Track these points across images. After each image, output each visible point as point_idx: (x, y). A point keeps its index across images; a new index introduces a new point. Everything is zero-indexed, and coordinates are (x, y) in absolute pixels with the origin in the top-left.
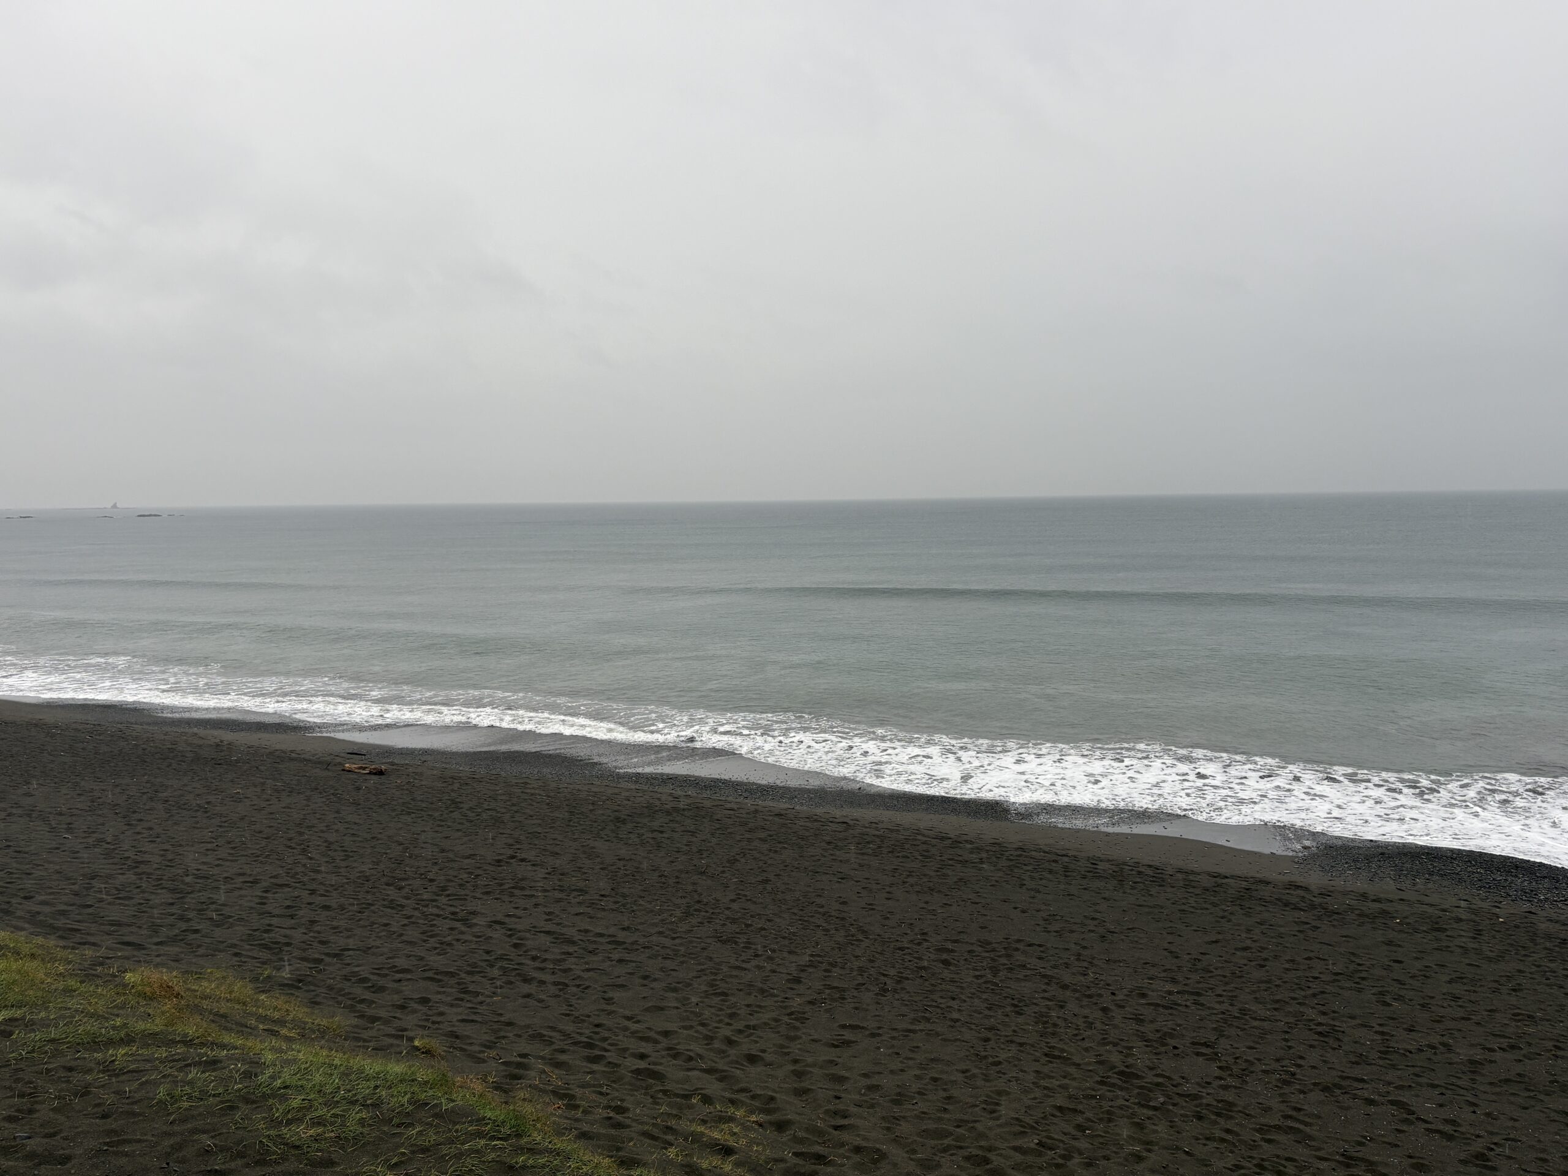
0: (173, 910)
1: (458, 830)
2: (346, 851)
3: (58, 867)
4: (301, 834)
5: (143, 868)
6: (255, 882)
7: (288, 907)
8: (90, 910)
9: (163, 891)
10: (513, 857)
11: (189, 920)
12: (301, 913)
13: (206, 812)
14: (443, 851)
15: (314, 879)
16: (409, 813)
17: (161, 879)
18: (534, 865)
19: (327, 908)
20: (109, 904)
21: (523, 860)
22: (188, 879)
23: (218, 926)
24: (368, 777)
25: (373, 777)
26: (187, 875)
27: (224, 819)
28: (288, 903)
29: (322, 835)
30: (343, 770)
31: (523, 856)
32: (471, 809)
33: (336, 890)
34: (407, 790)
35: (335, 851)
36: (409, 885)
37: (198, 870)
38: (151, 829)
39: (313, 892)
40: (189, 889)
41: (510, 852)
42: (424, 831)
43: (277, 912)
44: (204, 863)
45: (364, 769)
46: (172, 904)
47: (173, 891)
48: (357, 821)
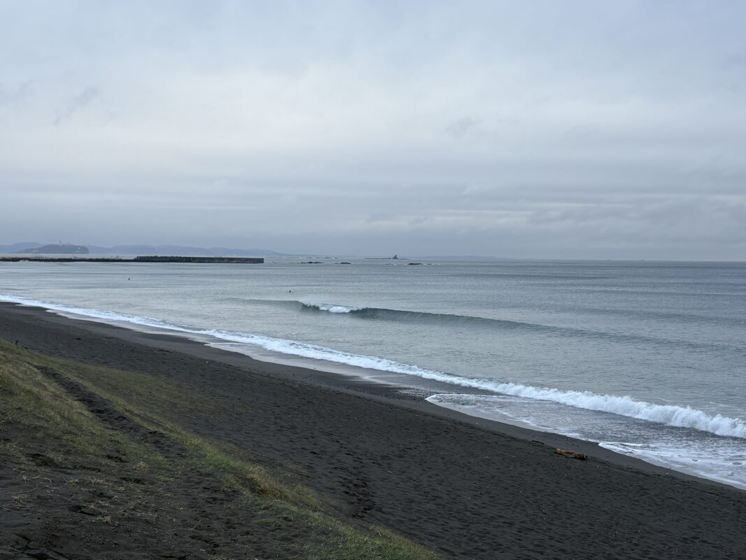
0: (464, 532)
1: (649, 510)
2: (568, 512)
3: (389, 492)
4: (535, 495)
5: (438, 501)
6: (511, 524)
7: (537, 546)
8: (414, 523)
9: (455, 519)
10: (697, 538)
11: (476, 542)
12: (547, 551)
13: (469, 469)
14: (640, 524)
15: (550, 529)
16: (610, 492)
17: (450, 511)
18: (714, 547)
19: (564, 551)
20: (425, 521)
21: (705, 542)
22: (468, 514)
23: (495, 550)
24: (574, 460)
25: (577, 460)
26: (466, 511)
27: (481, 476)
28: (536, 543)
29: (549, 497)
30: (556, 453)
31: (705, 539)
32: (656, 495)
33: (567, 539)
34: (605, 474)
35: (561, 511)
36: (620, 545)
37: (473, 509)
38: (438, 475)
39: (551, 538)
40: (471, 521)
41: (693, 534)
42: (623, 507)
43: (531, 547)
44: (475, 504)
45: (571, 453)
46: (462, 529)
47: (460, 520)
48: (573, 492)
